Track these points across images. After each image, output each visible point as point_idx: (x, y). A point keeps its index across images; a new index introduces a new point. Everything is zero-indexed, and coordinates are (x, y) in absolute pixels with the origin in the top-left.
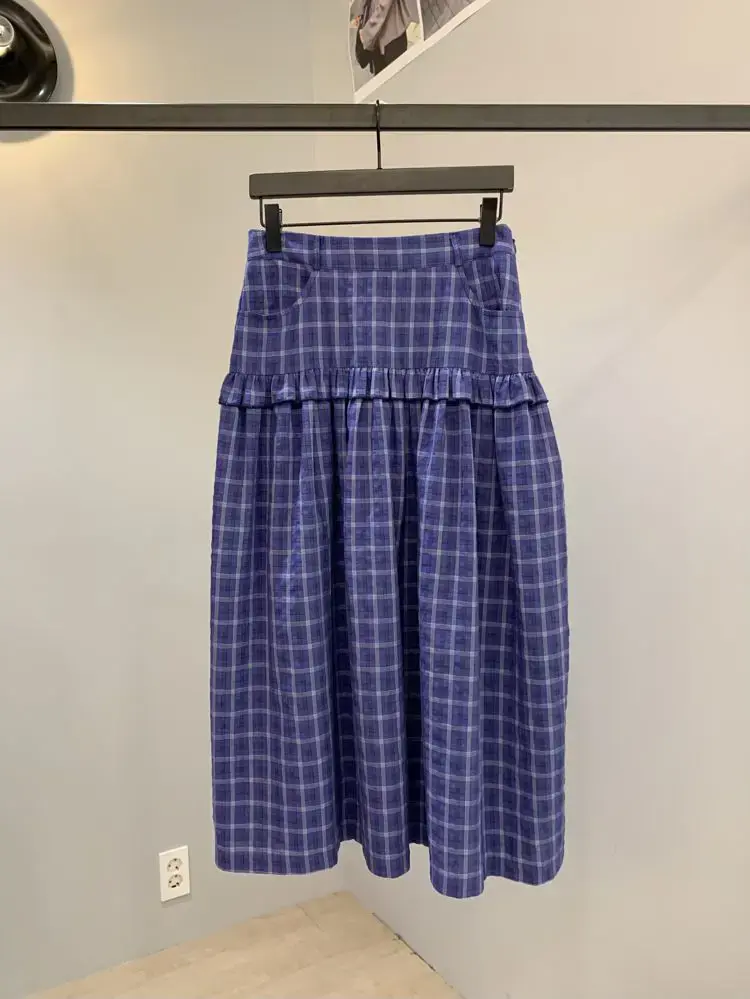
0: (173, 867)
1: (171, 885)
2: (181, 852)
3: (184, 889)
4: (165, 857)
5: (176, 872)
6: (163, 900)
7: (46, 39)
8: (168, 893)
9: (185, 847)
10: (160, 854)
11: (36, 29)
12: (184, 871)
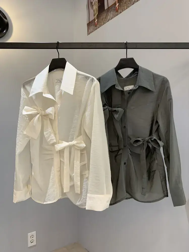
0: (32, 237)
1: (31, 242)
2: (34, 233)
3: (34, 243)
4: (30, 234)
5: (32, 239)
6: (29, 246)
7: (6, 18)
8: (30, 245)
9: (35, 232)
10: (28, 234)
11: (4, 16)
12: (35, 238)
